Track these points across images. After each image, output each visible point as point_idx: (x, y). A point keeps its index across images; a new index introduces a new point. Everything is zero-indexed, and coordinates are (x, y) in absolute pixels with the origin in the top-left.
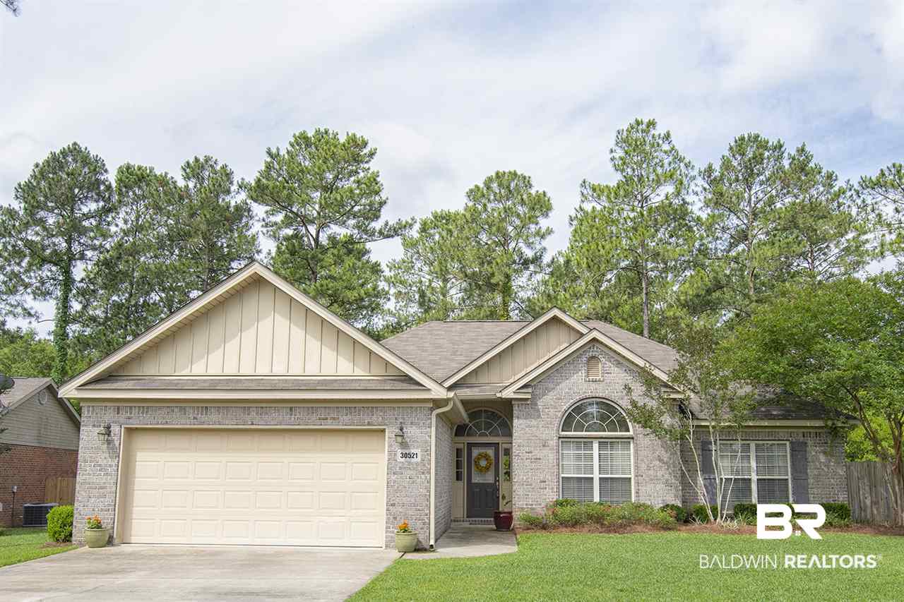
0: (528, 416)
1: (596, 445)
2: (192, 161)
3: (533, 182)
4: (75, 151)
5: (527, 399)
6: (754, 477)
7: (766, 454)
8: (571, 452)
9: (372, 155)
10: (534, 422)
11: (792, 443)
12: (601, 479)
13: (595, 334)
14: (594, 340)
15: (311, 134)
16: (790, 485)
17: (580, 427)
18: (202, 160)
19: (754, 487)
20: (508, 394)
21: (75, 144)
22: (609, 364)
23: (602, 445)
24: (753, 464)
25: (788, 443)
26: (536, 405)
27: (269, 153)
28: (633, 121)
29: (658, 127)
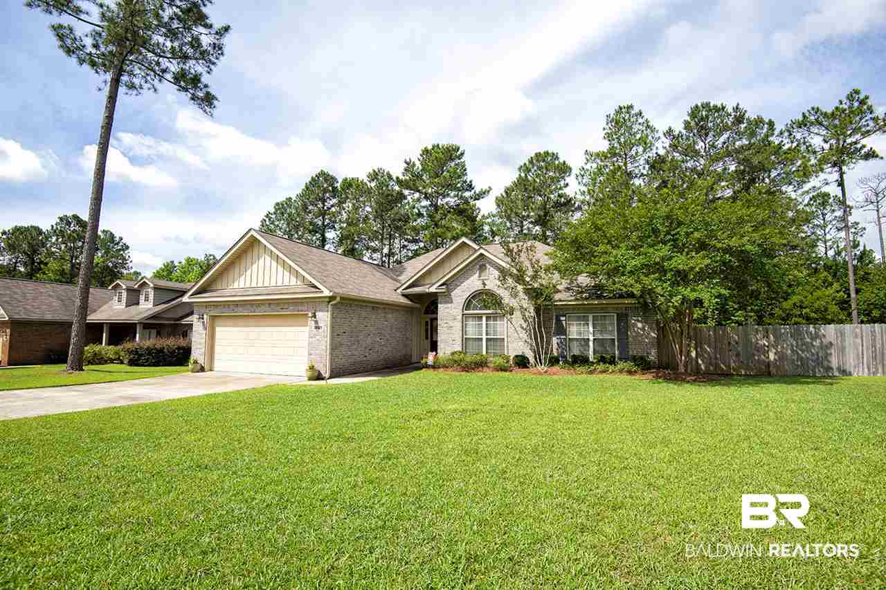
0: (446, 302)
1: (484, 319)
2: (372, 172)
3: (559, 156)
4: (322, 174)
5: (444, 292)
6: (591, 338)
7: (600, 322)
8: (471, 323)
9: (462, 154)
10: (449, 305)
11: (618, 315)
12: (487, 339)
13: (482, 251)
14: (482, 255)
15: (430, 147)
16: (616, 343)
17: (475, 308)
18: (377, 171)
19: (591, 344)
20: (433, 289)
21: (322, 171)
22: (492, 268)
23: (488, 318)
24: (591, 329)
25: (615, 315)
26: (450, 295)
27: (406, 162)
28: (617, 108)
29: (635, 108)
